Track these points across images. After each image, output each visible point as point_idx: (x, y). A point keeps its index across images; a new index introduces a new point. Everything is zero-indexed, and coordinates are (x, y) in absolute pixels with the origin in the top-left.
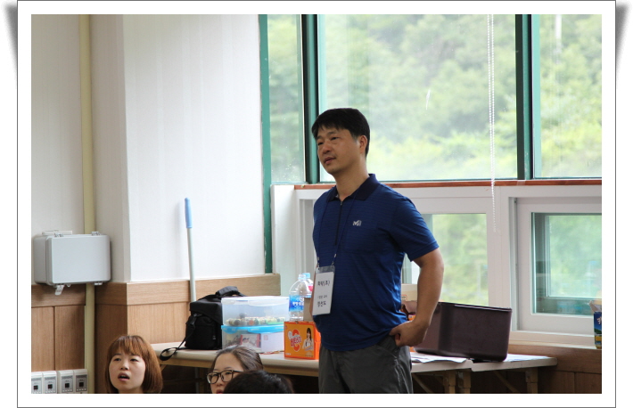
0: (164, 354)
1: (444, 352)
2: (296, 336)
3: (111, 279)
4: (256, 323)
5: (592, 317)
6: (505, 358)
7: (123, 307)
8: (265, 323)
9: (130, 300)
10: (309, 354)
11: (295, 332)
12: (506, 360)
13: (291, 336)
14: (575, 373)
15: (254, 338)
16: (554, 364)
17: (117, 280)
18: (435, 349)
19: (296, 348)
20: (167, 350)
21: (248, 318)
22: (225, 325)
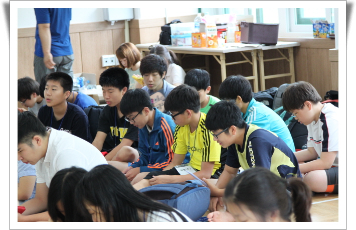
0: (151, 47)
1: (250, 42)
2: (196, 38)
3: (134, 18)
4: (183, 34)
5: (312, 25)
6: (276, 44)
7: (138, 29)
8: (187, 34)
9: (141, 26)
10: (200, 45)
11: (195, 37)
12: (277, 45)
13: (194, 39)
14: (307, 48)
15: (183, 40)
16: (299, 45)
17: (136, 18)
18: (247, 42)
19: (196, 43)
20: (152, 46)
21: (181, 32)
22: (172, 36)
